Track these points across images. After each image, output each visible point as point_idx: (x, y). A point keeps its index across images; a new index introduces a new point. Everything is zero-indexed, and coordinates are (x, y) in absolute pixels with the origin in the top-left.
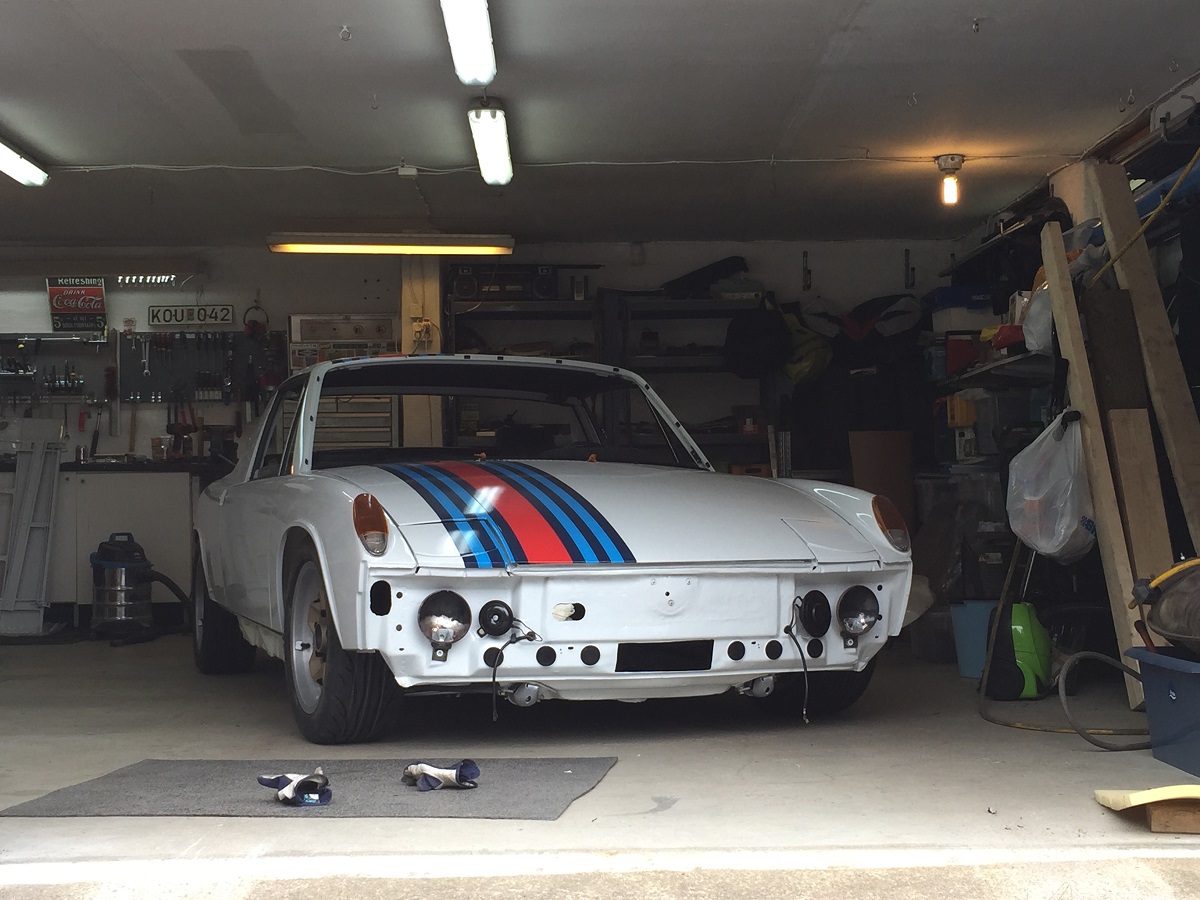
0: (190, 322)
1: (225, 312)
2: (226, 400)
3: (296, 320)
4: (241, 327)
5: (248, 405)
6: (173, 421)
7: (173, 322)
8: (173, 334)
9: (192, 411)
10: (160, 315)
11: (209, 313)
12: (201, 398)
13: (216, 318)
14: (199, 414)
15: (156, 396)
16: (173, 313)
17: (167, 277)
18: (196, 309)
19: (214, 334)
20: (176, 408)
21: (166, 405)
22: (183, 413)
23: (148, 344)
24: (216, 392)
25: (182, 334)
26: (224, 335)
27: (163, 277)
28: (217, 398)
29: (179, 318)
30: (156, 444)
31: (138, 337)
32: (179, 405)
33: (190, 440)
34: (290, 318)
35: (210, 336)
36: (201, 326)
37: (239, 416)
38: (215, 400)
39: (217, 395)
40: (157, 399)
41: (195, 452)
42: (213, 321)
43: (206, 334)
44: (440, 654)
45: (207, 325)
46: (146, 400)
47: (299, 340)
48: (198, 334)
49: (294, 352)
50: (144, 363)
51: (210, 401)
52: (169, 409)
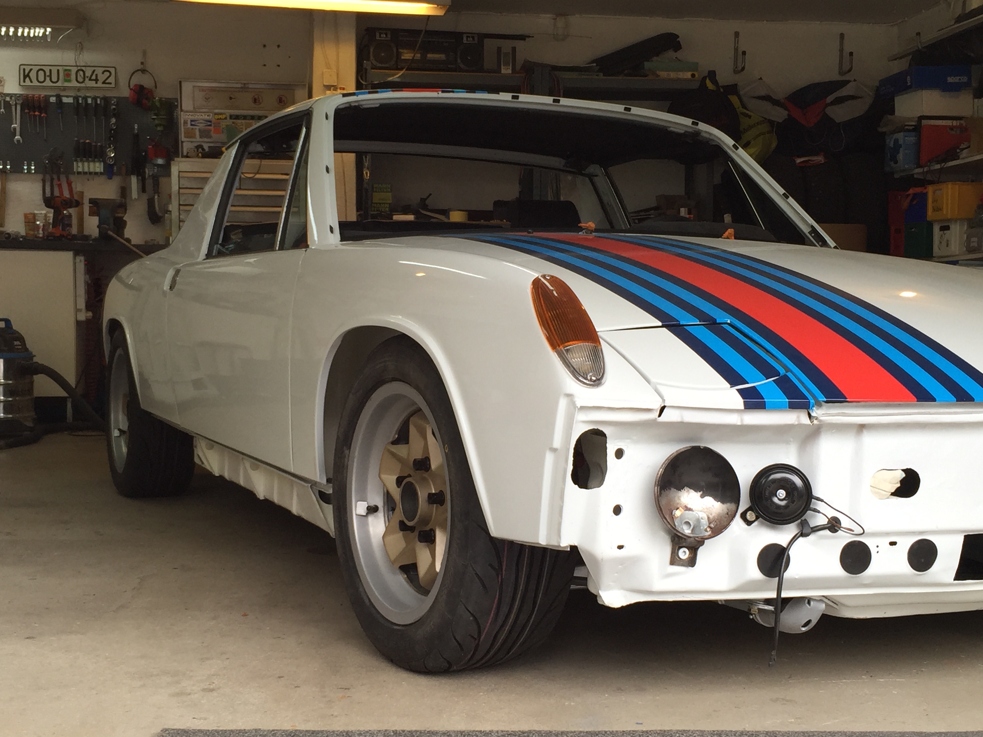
0: (66, 84)
1: (107, 74)
2: (109, 172)
3: (187, 87)
4: (125, 92)
5: (134, 180)
6: (48, 194)
7: (48, 83)
8: (47, 98)
9: (69, 184)
10: (33, 75)
11: (88, 74)
12: (80, 170)
13: (96, 80)
14: (78, 187)
15: (29, 166)
16: (48, 74)
17: (42, 31)
18: (74, 70)
19: (95, 99)
20: (52, 180)
21: (40, 177)
22: (60, 186)
23: (19, 108)
24: (97, 164)
25: (59, 97)
26: (106, 100)
27: (37, 30)
28: (98, 170)
29: (54, 79)
30: (30, 220)
31: (8, 99)
32: (55, 177)
33: (70, 216)
34: (180, 82)
35: (90, 101)
36: (79, 89)
37: (124, 191)
38: (96, 173)
39: (98, 167)
40: (29, 169)
41: (74, 230)
42: (93, 84)
43: (85, 98)
44: (684, 554)
45: (88, 88)
46: (17, 169)
47: (191, 108)
48: (76, 98)
49: (185, 123)
50: (15, 129)
51: (91, 173)
52: (44, 181)
